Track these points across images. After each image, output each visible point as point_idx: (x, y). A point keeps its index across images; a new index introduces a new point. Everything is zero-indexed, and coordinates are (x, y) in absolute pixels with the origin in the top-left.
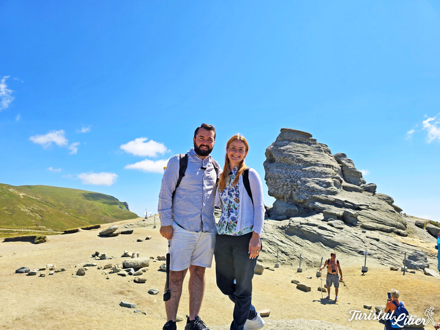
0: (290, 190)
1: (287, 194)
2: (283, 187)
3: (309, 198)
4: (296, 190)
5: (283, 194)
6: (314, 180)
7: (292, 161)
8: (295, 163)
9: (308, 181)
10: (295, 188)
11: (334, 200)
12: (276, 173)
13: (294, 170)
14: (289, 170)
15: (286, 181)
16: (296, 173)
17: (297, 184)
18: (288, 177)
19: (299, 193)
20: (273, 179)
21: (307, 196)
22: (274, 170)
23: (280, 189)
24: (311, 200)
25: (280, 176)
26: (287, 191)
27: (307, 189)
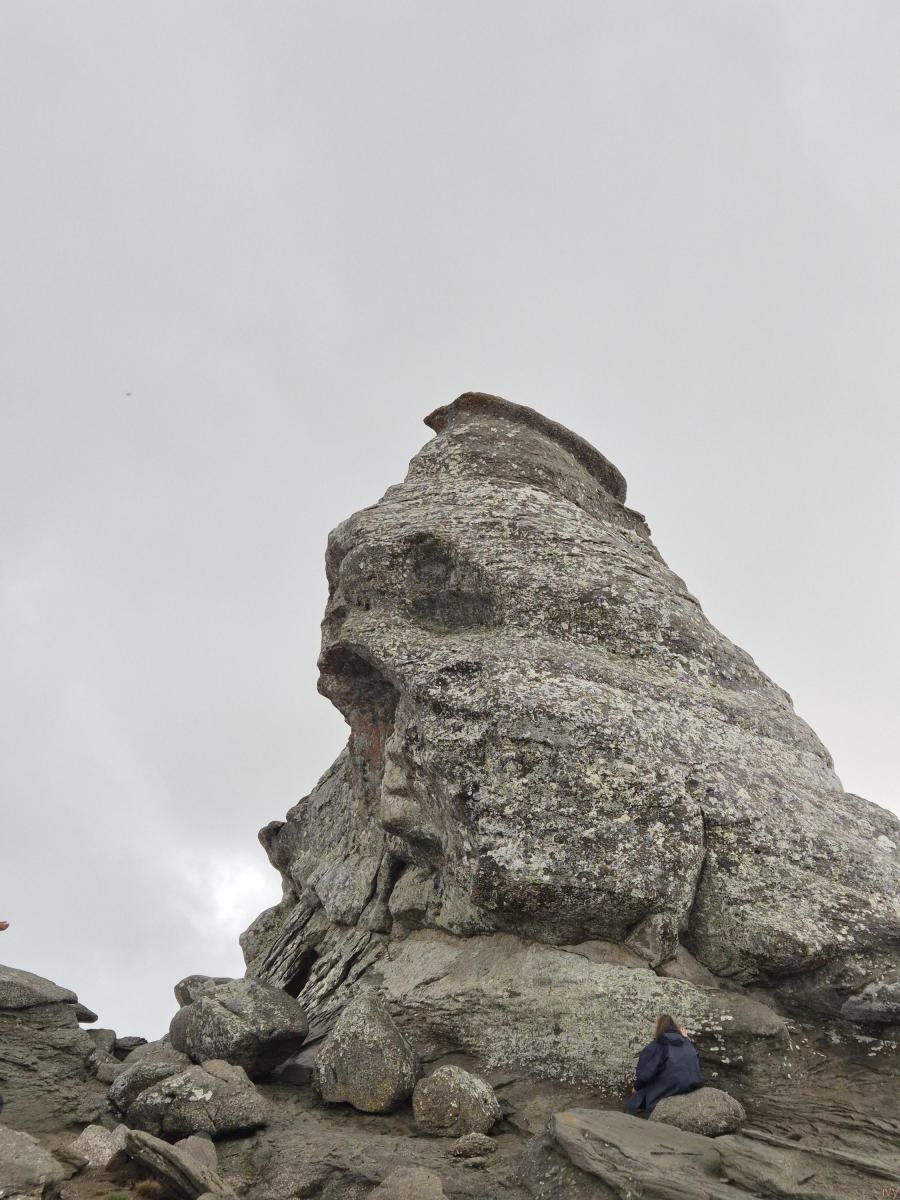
0: (694, 860)
1: (678, 894)
2: (642, 832)
3: (855, 934)
10: (730, 848)
12: (568, 707)
13: (682, 704)
14: (652, 697)
15: (660, 778)
16: (700, 723)
17: (739, 815)
18: (664, 747)
19: (768, 893)
20: (548, 752)
21: (837, 923)
22: (537, 679)
23: (621, 845)
24: (868, 952)
25: (607, 731)
26: (677, 864)
27: (810, 861)
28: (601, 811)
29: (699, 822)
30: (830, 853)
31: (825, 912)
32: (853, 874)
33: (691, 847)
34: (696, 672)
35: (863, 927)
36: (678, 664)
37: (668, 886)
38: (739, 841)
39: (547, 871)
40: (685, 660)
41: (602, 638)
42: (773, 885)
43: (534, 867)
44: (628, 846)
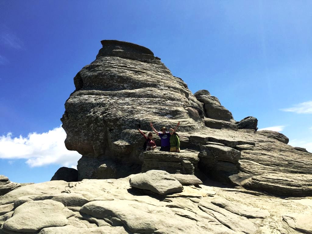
0: (101, 131)
1: (97, 139)
2: (88, 127)
4: (113, 130)
5: (88, 140)
6: (150, 108)
7: (111, 82)
8: (115, 84)
9: (138, 112)
10: (112, 126)
11: (188, 139)
17: (115, 118)
26: (96, 133)
33: (100, 128)
44: (85, 131)
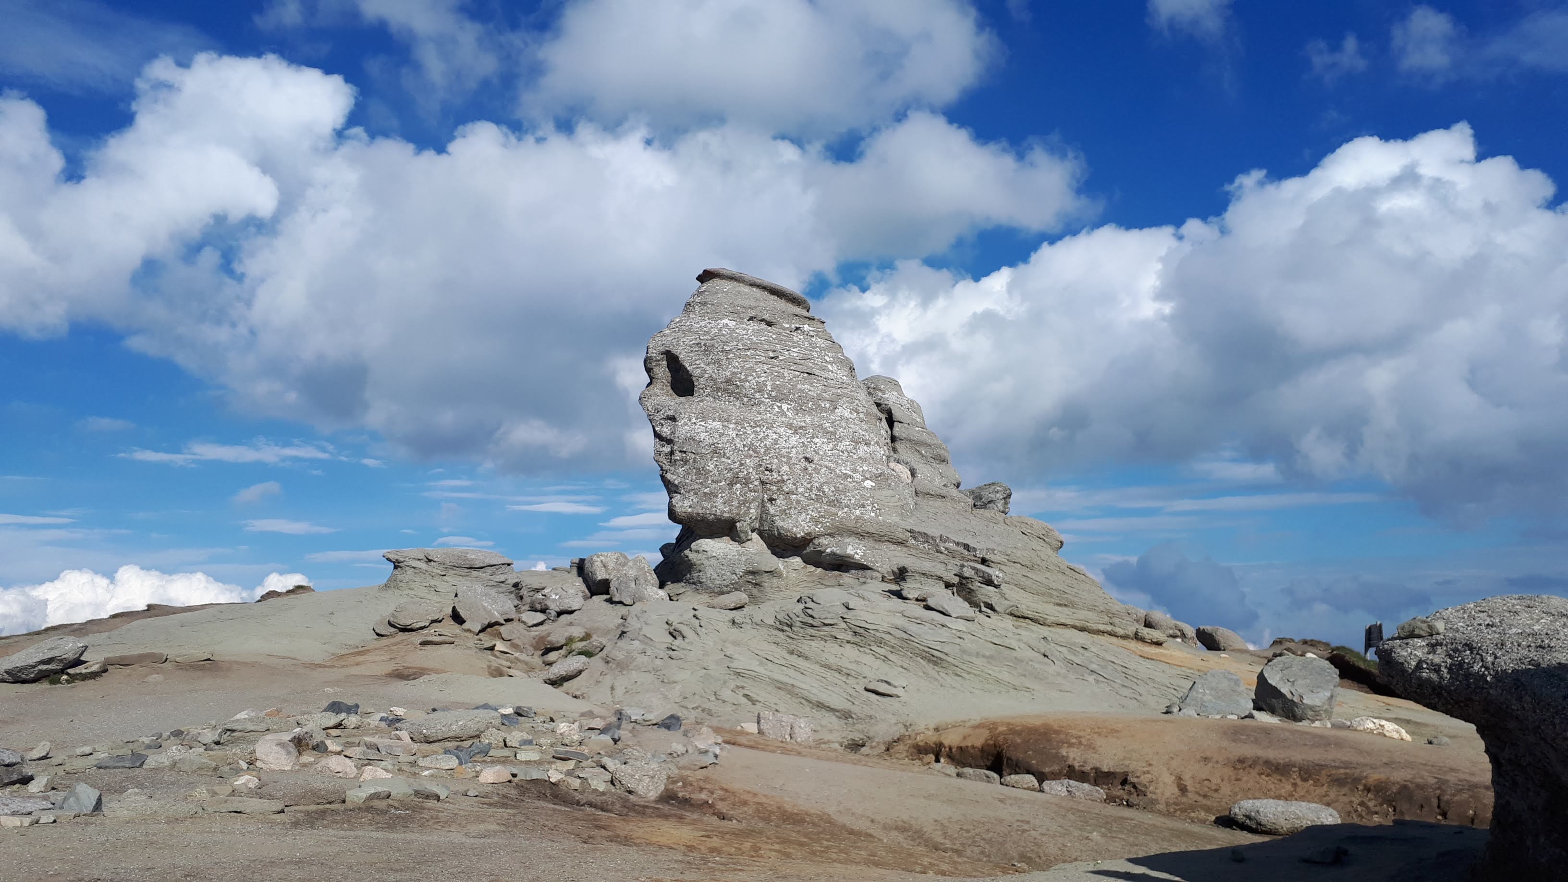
0: (755, 499)
1: (746, 514)
2: (730, 489)
4: (776, 500)
10: (774, 493)
12: (703, 436)
13: (768, 428)
14: (751, 426)
15: (741, 465)
16: (775, 436)
17: (779, 478)
18: (749, 450)
19: (788, 512)
20: (693, 456)
21: (817, 522)
22: (695, 423)
23: (720, 495)
24: (831, 535)
25: (719, 445)
26: (745, 501)
27: (813, 496)
28: (713, 481)
29: (757, 483)
30: (824, 492)
31: (812, 518)
32: (833, 501)
33: (753, 494)
34: (785, 410)
35: (828, 524)
36: (776, 407)
37: (741, 510)
38: (777, 490)
39: (690, 507)
40: (779, 405)
41: (737, 398)
42: (791, 508)
43: (685, 505)
44: (724, 495)
